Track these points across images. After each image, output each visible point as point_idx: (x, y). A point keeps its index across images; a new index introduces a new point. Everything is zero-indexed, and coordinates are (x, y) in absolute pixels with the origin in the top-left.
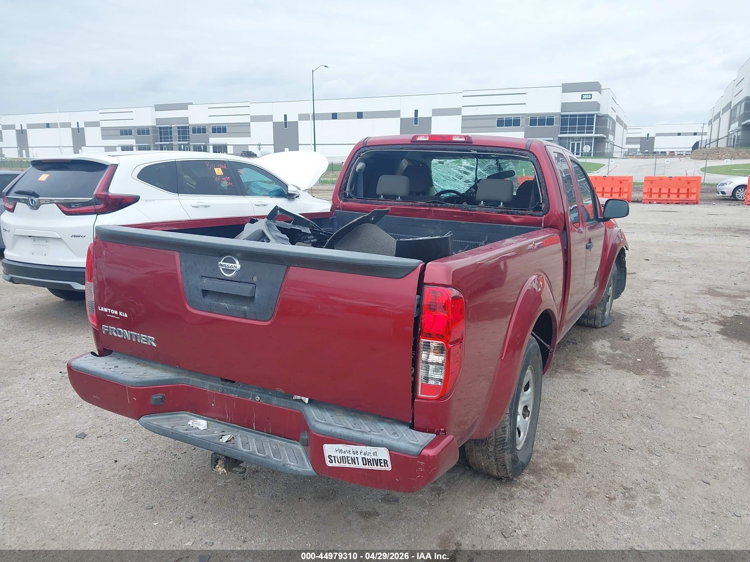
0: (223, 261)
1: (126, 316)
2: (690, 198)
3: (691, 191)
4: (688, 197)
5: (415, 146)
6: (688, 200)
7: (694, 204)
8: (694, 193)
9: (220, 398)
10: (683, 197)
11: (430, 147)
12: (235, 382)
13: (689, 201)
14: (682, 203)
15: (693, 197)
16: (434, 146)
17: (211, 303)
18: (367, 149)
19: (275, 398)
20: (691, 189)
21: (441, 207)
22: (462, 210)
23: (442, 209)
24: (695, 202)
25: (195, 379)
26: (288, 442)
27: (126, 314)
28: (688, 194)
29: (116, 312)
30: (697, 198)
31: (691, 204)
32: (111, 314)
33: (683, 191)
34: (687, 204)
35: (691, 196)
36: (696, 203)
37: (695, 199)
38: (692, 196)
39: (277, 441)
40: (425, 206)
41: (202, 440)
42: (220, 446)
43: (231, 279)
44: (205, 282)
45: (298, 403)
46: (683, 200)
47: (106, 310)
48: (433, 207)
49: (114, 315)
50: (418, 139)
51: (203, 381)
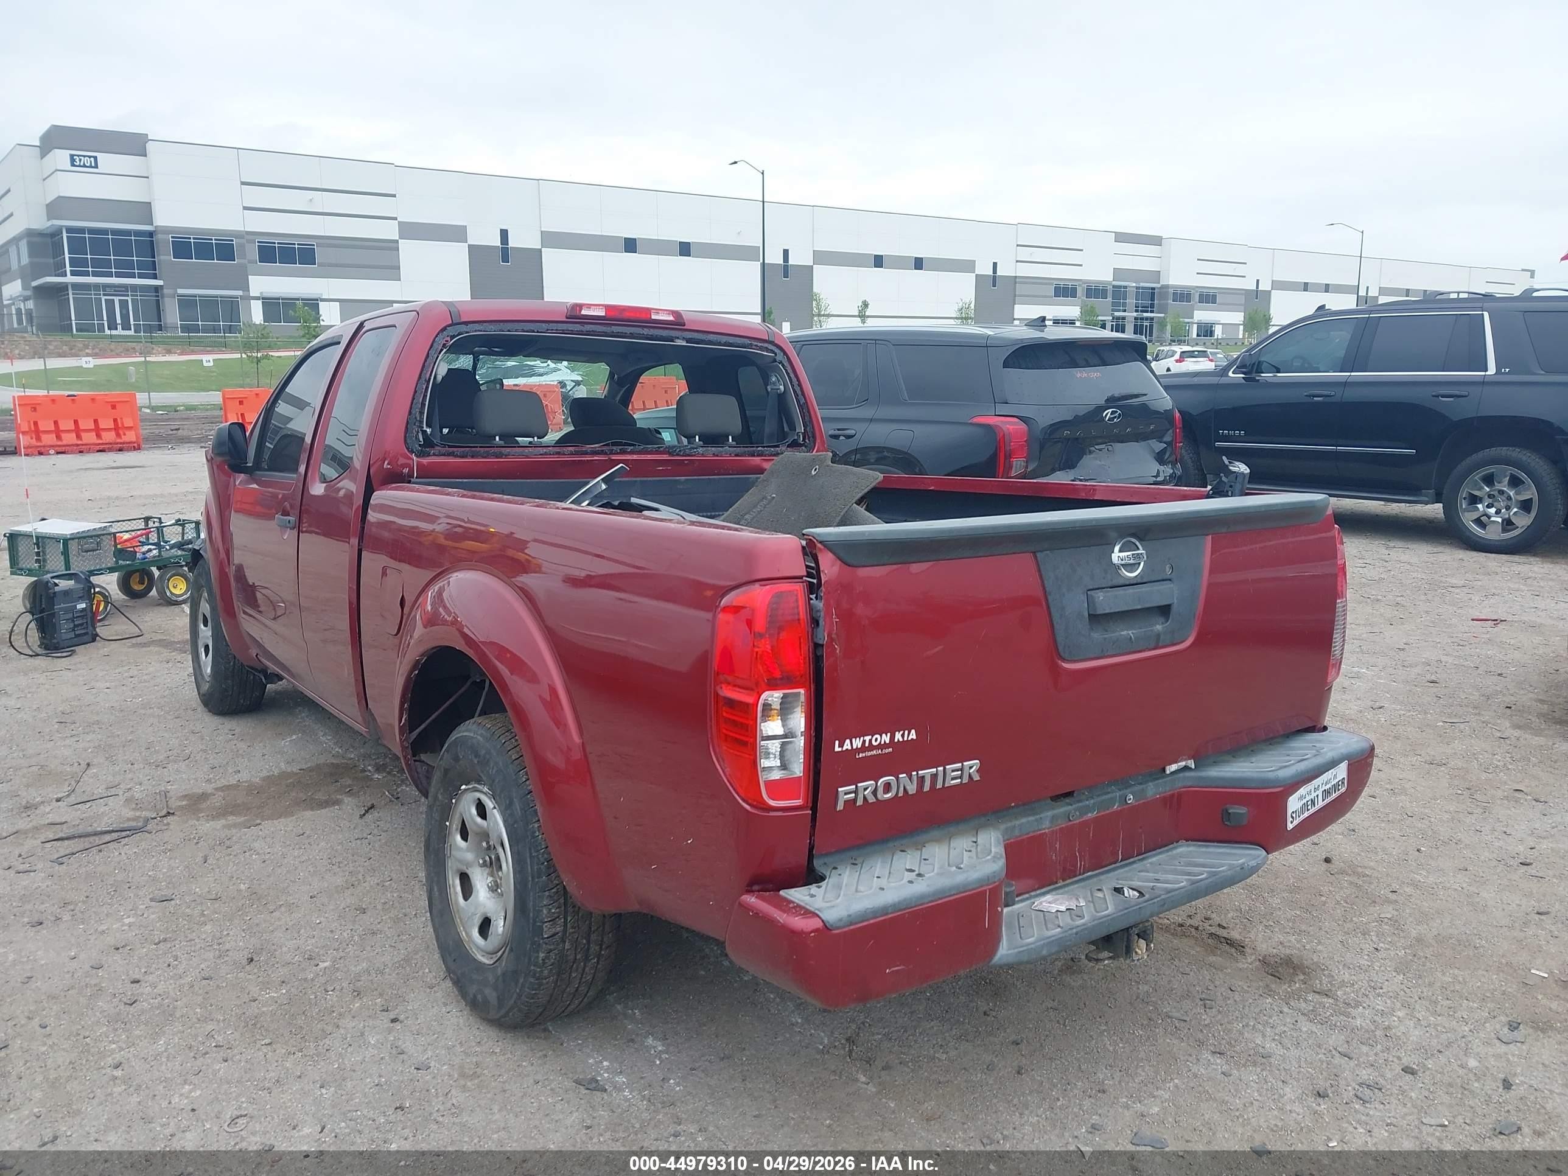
0: (1120, 551)
1: (913, 735)
2: (125, 439)
3: (122, 424)
4: (118, 435)
5: (578, 327)
6: (121, 443)
7: (135, 449)
8: (130, 428)
9: (1068, 833)
10: (109, 437)
11: (608, 329)
12: (1073, 792)
13: (124, 443)
14: (110, 450)
15: (130, 436)
16: (615, 329)
17: (1105, 639)
18: (463, 328)
19: (1150, 784)
20: (121, 419)
21: (632, 453)
22: (673, 456)
23: (635, 457)
24: (136, 445)
25: (1024, 820)
26: (1167, 851)
27: (913, 731)
28: (117, 429)
29: (886, 738)
30: (137, 437)
31: (129, 450)
32: (872, 747)
33: (106, 423)
34: (121, 450)
35: (125, 434)
36: (136, 447)
37: (134, 440)
38: (127, 433)
39: (1154, 859)
40: (602, 453)
41: (1126, 911)
42: (1155, 900)
43: (1135, 582)
44: (1101, 598)
45: (1181, 775)
46: (111, 444)
47: (857, 743)
48: (618, 453)
49: (880, 746)
50: (584, 312)
51: (1038, 817)
